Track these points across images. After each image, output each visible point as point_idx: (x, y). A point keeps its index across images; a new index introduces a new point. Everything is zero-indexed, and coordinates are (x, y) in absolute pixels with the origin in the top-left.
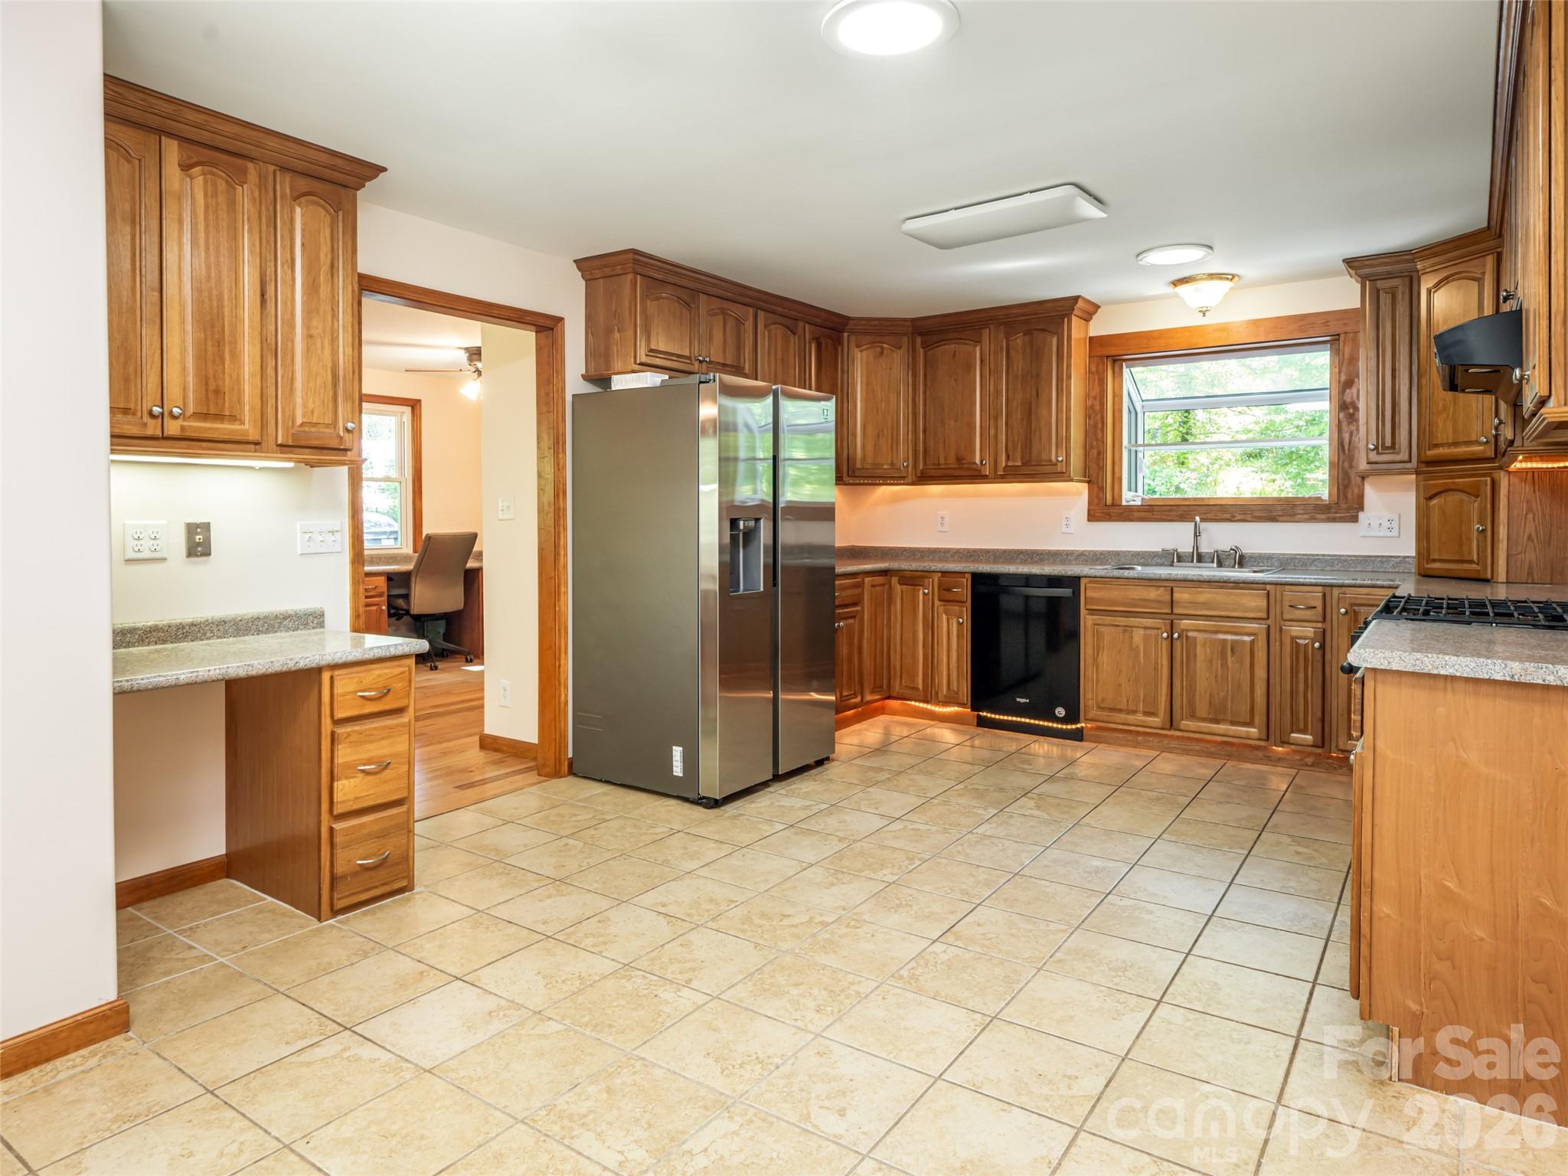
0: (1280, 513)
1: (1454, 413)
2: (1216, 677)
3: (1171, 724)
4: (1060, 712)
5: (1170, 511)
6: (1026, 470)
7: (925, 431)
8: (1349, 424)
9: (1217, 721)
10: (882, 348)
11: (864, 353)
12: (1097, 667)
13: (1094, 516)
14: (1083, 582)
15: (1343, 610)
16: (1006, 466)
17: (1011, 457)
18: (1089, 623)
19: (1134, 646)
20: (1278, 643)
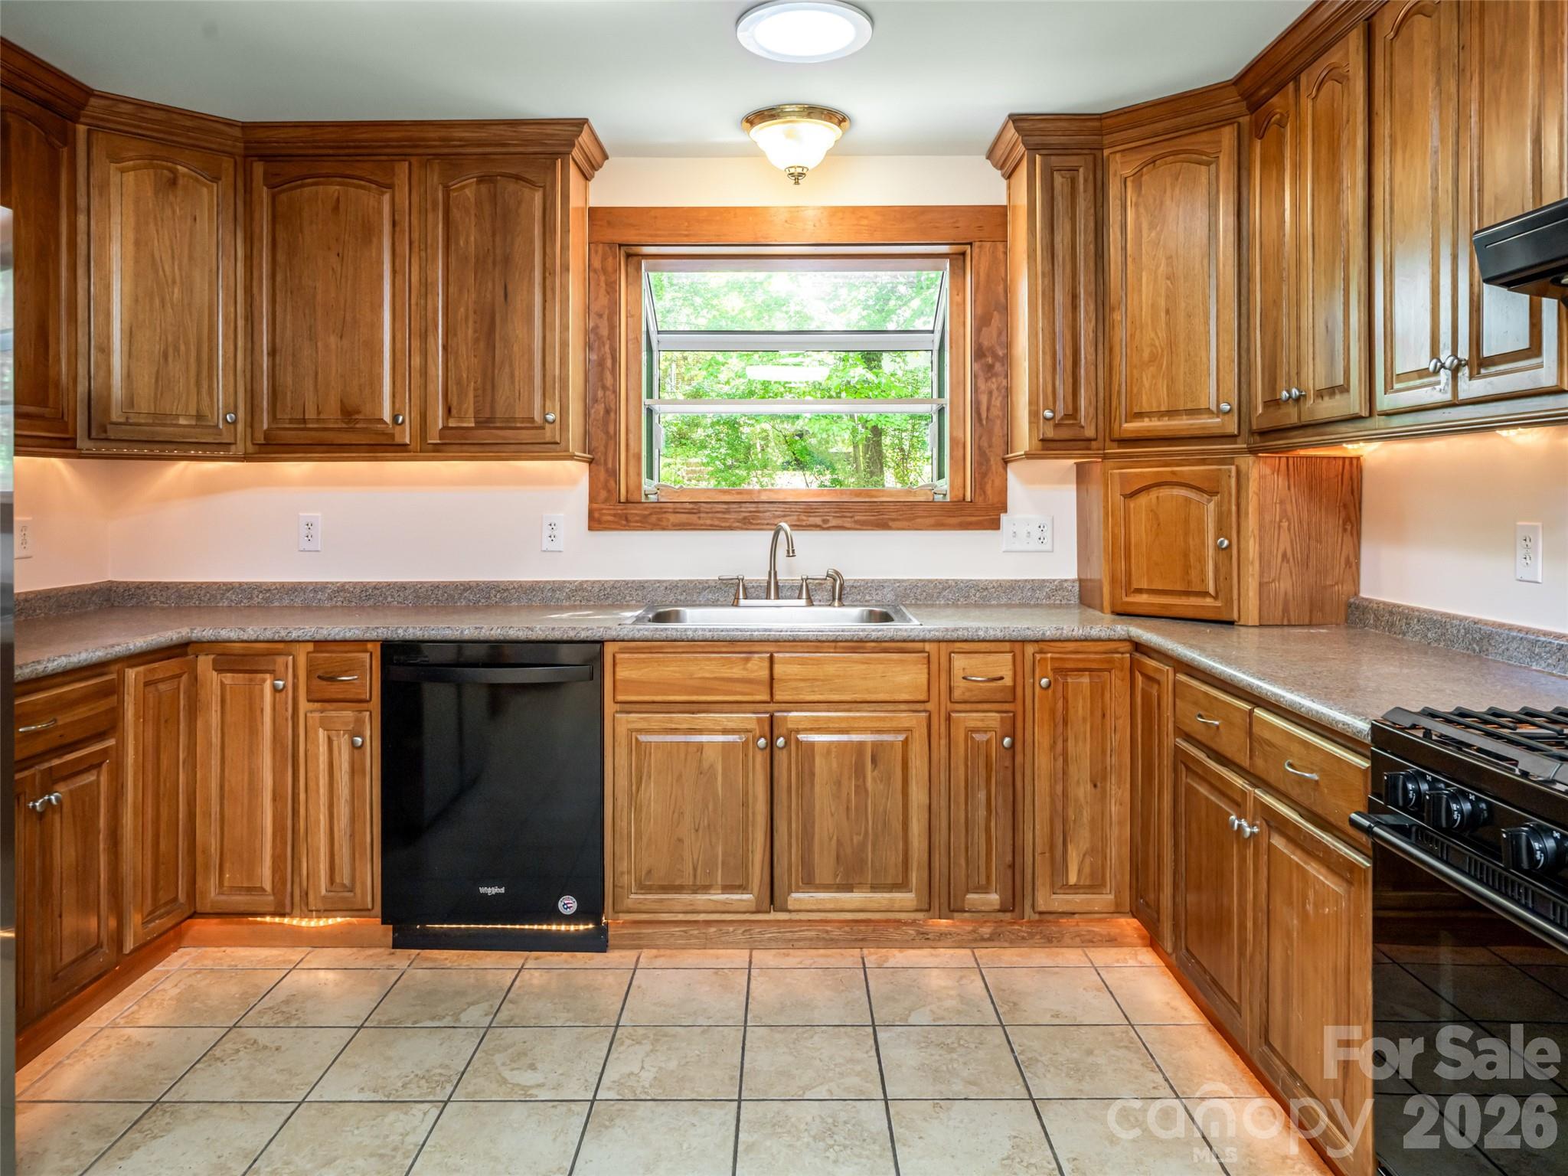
0: (894, 515)
1: (1171, 364)
2: (848, 808)
3: (773, 898)
4: (568, 904)
5: (727, 512)
6: (484, 435)
7: (273, 353)
8: (987, 380)
9: (849, 888)
10: (174, 172)
11: (130, 177)
12: (638, 811)
13: (599, 522)
14: (609, 649)
15: (1044, 681)
16: (445, 428)
17: (454, 411)
18: (622, 730)
19: (706, 765)
20: (943, 742)
